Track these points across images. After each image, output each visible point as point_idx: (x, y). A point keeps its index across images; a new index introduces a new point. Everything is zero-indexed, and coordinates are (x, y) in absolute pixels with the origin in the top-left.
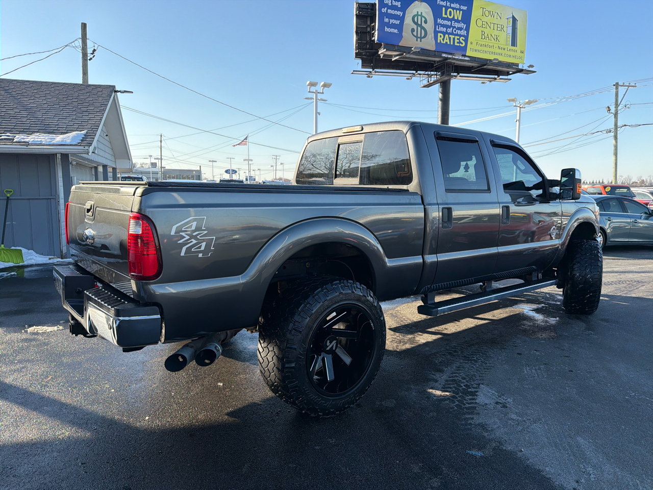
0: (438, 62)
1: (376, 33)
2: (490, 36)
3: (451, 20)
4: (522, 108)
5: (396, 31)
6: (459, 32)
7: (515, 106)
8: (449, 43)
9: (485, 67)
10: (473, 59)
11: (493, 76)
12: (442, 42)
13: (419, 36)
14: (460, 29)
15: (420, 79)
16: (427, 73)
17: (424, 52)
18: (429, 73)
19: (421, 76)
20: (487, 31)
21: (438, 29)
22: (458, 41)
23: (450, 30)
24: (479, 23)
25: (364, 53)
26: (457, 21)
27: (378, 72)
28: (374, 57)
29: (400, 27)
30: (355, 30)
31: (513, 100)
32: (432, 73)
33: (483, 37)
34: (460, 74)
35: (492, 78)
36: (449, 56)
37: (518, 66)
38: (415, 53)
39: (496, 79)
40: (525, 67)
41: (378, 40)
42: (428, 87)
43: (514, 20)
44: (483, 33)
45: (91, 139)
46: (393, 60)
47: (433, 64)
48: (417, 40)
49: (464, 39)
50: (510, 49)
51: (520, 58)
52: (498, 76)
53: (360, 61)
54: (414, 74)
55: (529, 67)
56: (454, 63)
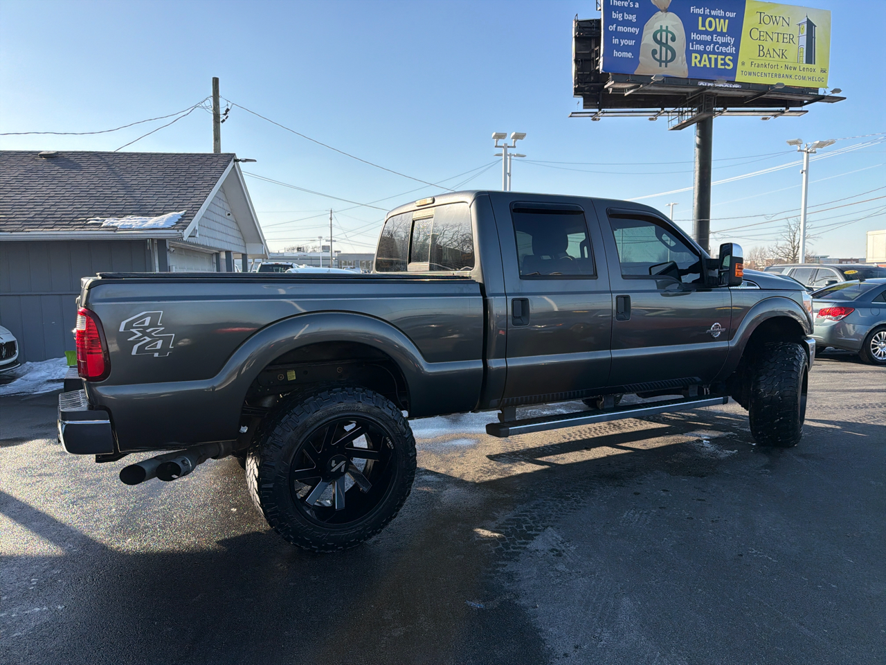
0: (693, 93)
1: (601, 60)
2: (771, 51)
3: (711, 34)
4: (811, 152)
5: (629, 55)
6: (724, 49)
7: (800, 151)
8: (708, 66)
9: (764, 96)
10: (745, 86)
11: (779, 109)
12: (698, 65)
13: (663, 59)
14: (726, 45)
15: (667, 119)
16: (677, 109)
17: (669, 80)
18: (681, 109)
19: (670, 114)
20: (767, 45)
21: (692, 47)
22: (723, 62)
23: (709, 48)
24: (755, 34)
25: (586, 88)
26: (722, 34)
27: (607, 112)
28: (601, 92)
29: (636, 50)
30: (573, 58)
31: (796, 143)
32: (685, 109)
33: (762, 54)
34: (728, 109)
35: (777, 111)
36: (709, 84)
37: (817, 91)
38: (656, 84)
39: (783, 112)
40: (828, 93)
41: (603, 69)
42: (680, 129)
43: (810, 26)
44: (761, 48)
45: (187, 221)
46: (626, 94)
47: (685, 97)
48: (660, 66)
49: (731, 58)
50: (804, 69)
51: (821, 80)
52: (787, 108)
53: (581, 99)
54: (659, 112)
55: (833, 92)
56: (717, 94)
